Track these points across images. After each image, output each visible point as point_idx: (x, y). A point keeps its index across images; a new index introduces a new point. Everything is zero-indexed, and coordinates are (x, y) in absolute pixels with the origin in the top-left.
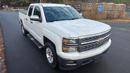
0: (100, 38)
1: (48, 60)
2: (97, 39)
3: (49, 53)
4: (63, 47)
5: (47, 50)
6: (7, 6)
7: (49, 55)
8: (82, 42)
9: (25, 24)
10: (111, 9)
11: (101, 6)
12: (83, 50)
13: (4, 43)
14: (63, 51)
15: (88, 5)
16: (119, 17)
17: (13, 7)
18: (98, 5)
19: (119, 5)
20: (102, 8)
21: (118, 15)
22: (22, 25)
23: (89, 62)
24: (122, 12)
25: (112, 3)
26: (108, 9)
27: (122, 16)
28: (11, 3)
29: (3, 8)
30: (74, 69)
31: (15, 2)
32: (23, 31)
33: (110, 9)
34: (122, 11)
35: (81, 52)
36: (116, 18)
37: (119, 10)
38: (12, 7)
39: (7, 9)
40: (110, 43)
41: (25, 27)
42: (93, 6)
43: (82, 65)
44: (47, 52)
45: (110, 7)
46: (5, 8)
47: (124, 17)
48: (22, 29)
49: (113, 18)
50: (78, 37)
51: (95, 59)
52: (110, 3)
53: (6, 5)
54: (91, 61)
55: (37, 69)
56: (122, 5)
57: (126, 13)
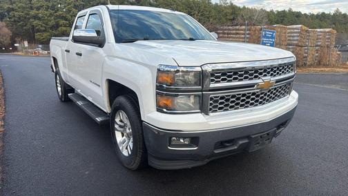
0: (265, 75)
1: (121, 148)
2: (256, 77)
3: (122, 129)
4: (159, 98)
5: (117, 120)
6: (26, 44)
7: (123, 136)
8: (212, 80)
9: (64, 65)
10: (297, 40)
11: (269, 34)
12: (216, 107)
13: (4, 119)
14: (160, 109)
15: (234, 32)
16: (319, 62)
17: (40, 46)
18: (261, 29)
19: (318, 30)
20: (272, 37)
21: (317, 56)
22: (57, 73)
23: (236, 147)
24: (326, 50)
25: (300, 26)
26: (289, 40)
27: (328, 59)
28: (37, 35)
29: (15, 49)
30: (192, 166)
31: (48, 34)
32: (59, 89)
33: (295, 40)
34: (328, 47)
35: (211, 114)
36: (310, 66)
37: (319, 43)
38: (40, 44)
39: (26, 52)
40: (294, 98)
41: (65, 74)
42: (249, 34)
43: (216, 152)
44: (116, 126)
45: (294, 37)
46: (19, 48)
47: (334, 63)
48: (56, 83)
49: (305, 64)
50: (201, 66)
51: (253, 137)
52: (295, 26)
53: (23, 40)
54: (241, 142)
55: (87, 173)
56: (327, 30)
57: (339, 53)
